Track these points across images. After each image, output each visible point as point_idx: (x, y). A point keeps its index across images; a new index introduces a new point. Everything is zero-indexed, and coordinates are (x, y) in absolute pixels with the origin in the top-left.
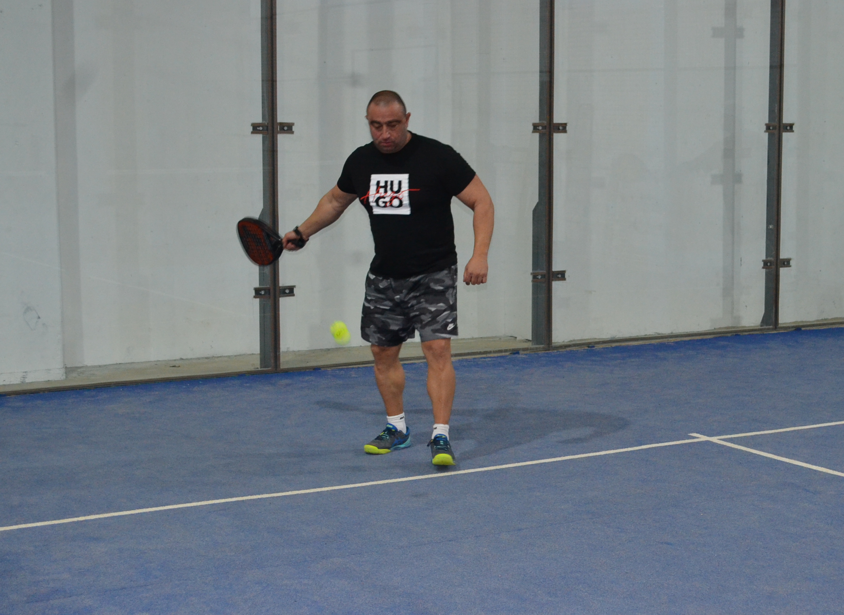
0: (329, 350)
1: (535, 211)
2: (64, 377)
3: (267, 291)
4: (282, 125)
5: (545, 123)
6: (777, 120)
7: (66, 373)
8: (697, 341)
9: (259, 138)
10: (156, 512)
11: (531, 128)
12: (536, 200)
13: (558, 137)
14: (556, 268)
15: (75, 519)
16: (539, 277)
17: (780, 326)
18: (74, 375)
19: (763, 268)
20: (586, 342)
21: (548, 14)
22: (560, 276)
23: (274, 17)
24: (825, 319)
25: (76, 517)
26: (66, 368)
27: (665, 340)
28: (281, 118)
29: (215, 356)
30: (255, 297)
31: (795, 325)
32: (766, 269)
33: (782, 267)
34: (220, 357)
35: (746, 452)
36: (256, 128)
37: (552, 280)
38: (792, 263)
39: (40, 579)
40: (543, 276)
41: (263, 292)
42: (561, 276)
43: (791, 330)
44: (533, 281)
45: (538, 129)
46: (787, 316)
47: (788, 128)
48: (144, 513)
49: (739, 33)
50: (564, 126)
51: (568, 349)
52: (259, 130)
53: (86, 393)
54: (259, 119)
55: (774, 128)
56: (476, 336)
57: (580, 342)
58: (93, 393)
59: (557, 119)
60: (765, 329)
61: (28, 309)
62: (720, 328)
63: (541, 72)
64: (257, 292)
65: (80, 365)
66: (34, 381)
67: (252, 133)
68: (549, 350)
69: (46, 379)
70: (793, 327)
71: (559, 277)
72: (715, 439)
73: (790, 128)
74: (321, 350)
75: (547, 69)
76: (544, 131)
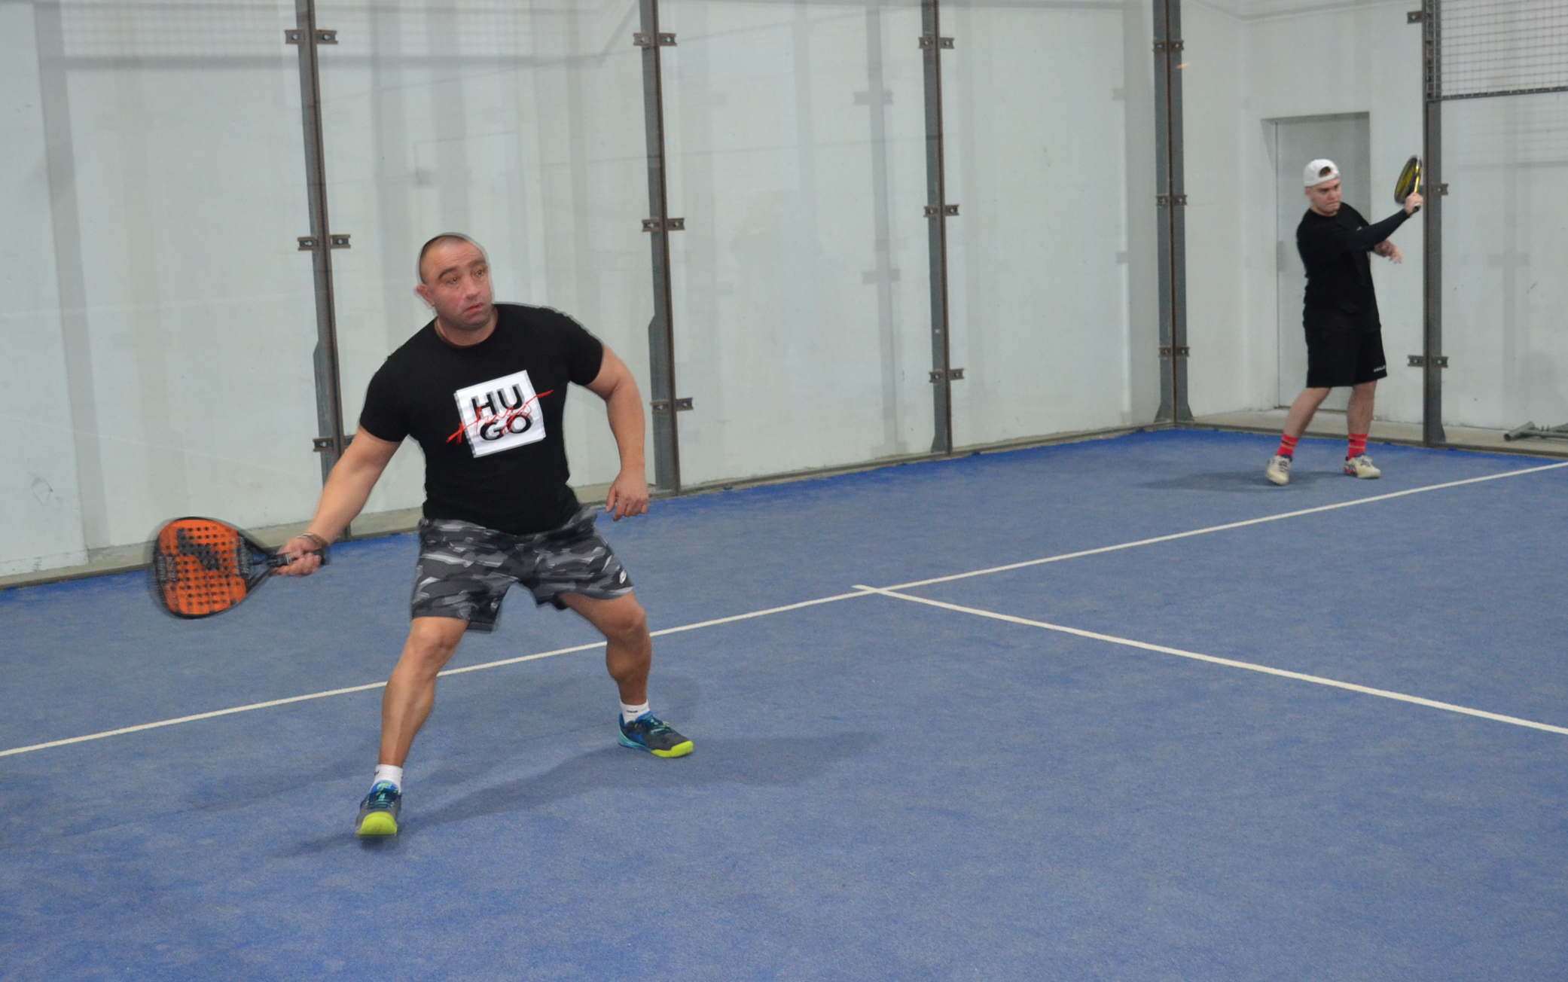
0: (409, 510)
1: (650, 327)
2: (87, 561)
3: (330, 442)
4: (336, 238)
5: (657, 219)
6: (938, 202)
7: (89, 556)
8: (855, 474)
9: (308, 255)
10: (212, 718)
11: (641, 226)
12: (651, 314)
13: (674, 236)
14: (680, 394)
15: (115, 732)
16: (661, 407)
17: (954, 450)
18: (100, 557)
19: (931, 381)
20: (721, 483)
21: (653, 85)
22: (685, 405)
23: (317, 106)
24: (1009, 440)
25: (115, 729)
26: (88, 550)
27: (817, 476)
28: (334, 229)
29: (270, 525)
30: (315, 450)
31: (972, 448)
32: (934, 382)
33: (953, 379)
34: (277, 526)
35: (924, 604)
36: (303, 244)
37: (677, 410)
38: (965, 374)
39: (78, 806)
40: (665, 406)
41: (324, 444)
42: (687, 404)
43: (967, 455)
44: (653, 413)
45: (650, 228)
46: (963, 438)
47: (952, 211)
48: (198, 720)
49: (887, 97)
50: (681, 221)
51: (700, 493)
52: (308, 246)
53: (115, 579)
54: (306, 232)
55: (936, 211)
56: (588, 483)
57: (715, 483)
58: (124, 578)
59: (672, 213)
60: (935, 456)
61: (37, 481)
62: (883, 458)
63: (649, 157)
64: (318, 444)
65: (105, 546)
66: (49, 568)
67: (300, 249)
68: (677, 495)
69: (65, 565)
70: (969, 451)
71: (684, 407)
72: (884, 591)
73: (954, 210)
74: (401, 511)
75: (657, 153)
76: (657, 228)
